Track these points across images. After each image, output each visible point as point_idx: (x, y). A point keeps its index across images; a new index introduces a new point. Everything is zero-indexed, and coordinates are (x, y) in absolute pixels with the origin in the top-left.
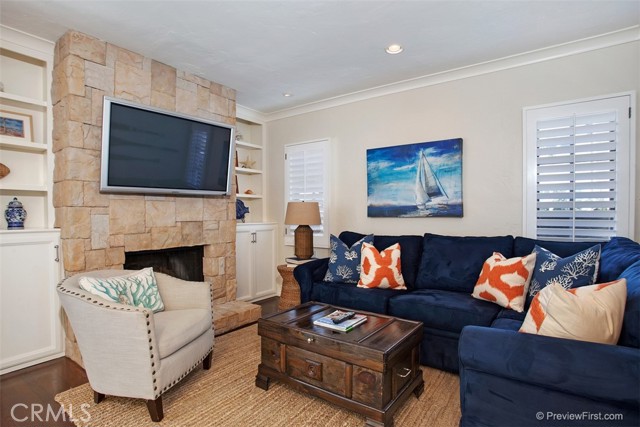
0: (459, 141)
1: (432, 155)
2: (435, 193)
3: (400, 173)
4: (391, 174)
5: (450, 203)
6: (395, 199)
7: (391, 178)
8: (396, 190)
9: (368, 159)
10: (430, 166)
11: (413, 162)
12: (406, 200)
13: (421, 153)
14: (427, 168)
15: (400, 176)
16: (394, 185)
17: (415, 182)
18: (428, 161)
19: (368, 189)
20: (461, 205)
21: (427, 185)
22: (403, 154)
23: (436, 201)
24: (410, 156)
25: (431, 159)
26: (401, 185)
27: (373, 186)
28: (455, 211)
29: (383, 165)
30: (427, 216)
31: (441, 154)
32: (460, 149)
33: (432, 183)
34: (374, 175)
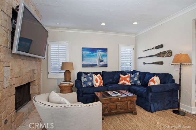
0: (107, 49)
1: (101, 51)
2: (101, 61)
3: (93, 55)
4: (90, 55)
5: (105, 63)
6: (91, 62)
7: (90, 56)
8: (91, 60)
9: (83, 50)
10: (100, 54)
11: (96, 53)
12: (94, 62)
13: (98, 51)
14: (99, 54)
15: (93, 56)
16: (91, 58)
17: (96, 58)
18: (100, 53)
19: (83, 59)
20: (107, 64)
21: (99, 59)
22: (94, 50)
23: (102, 63)
24: (95, 51)
25: (101, 53)
26: (93, 58)
27: (84, 58)
28: (106, 66)
29: (88, 52)
30: (100, 67)
31: (103, 52)
32: (107, 51)
33: (101, 59)
34: (85, 55)
